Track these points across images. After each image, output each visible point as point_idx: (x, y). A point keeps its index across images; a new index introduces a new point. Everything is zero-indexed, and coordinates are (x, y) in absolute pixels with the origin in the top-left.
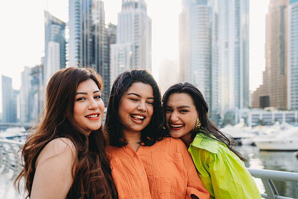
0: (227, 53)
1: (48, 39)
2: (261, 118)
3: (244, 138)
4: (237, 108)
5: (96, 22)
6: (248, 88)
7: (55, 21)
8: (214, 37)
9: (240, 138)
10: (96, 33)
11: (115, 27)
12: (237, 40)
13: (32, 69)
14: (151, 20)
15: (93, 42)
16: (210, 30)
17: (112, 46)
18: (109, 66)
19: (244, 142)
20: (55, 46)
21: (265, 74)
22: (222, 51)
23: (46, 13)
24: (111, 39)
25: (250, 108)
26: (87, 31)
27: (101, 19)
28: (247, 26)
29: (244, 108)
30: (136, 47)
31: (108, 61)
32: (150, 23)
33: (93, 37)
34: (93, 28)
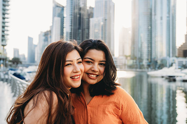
0: (161, 24)
2: (184, 63)
3: (177, 76)
4: (168, 57)
5: (82, 6)
6: (175, 44)
7: (58, 5)
8: (153, 13)
9: (174, 76)
10: (82, 12)
11: (93, 8)
12: (167, 15)
13: (45, 33)
14: (114, 3)
15: (80, 17)
16: (151, 10)
17: (91, 19)
18: (89, 31)
19: (177, 79)
20: (58, 19)
22: (159, 22)
23: (54, 2)
24: (90, 15)
25: (176, 57)
26: (77, 11)
27: (85, 4)
29: (173, 56)
30: (106, 20)
31: (88, 28)
32: (114, 6)
33: (80, 14)
34: (80, 9)
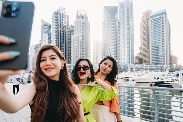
0: (124, 39)
1: (43, 33)
2: (139, 68)
3: (130, 77)
4: (128, 64)
5: (65, 24)
6: (134, 53)
7: (46, 24)
8: (118, 32)
9: (128, 77)
10: (65, 30)
11: (73, 27)
12: (128, 33)
14: (90, 24)
15: (64, 34)
16: (116, 29)
17: (72, 35)
18: (70, 45)
19: (130, 79)
20: (46, 36)
21: (141, 48)
22: (122, 38)
24: (72, 32)
25: (134, 64)
26: (61, 29)
27: (67, 23)
28: (132, 27)
29: (131, 64)
30: (83, 36)
31: (70, 42)
32: (89, 25)
33: (64, 31)
34: (63, 27)
